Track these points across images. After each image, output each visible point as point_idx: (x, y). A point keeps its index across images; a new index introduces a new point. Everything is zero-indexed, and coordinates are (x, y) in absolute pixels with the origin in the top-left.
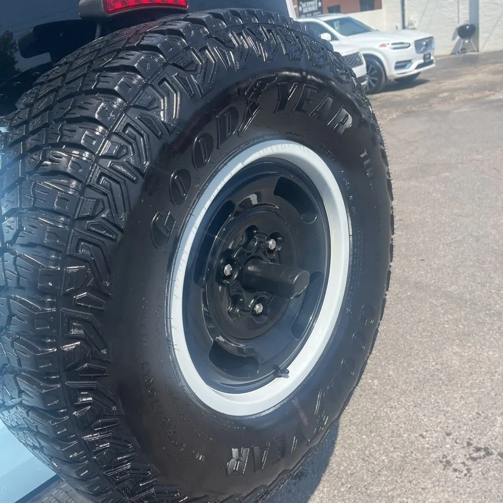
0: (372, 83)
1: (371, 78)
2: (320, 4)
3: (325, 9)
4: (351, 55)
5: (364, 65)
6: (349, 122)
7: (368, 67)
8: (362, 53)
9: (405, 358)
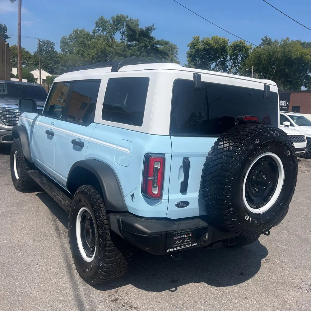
0: (308, 153)
1: (309, 150)
2: (288, 103)
3: (290, 108)
4: (299, 136)
5: (306, 142)
6: (289, 154)
7: (307, 144)
8: (306, 136)
9: (293, 258)
